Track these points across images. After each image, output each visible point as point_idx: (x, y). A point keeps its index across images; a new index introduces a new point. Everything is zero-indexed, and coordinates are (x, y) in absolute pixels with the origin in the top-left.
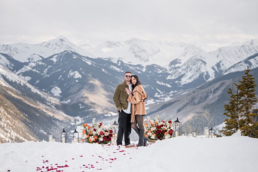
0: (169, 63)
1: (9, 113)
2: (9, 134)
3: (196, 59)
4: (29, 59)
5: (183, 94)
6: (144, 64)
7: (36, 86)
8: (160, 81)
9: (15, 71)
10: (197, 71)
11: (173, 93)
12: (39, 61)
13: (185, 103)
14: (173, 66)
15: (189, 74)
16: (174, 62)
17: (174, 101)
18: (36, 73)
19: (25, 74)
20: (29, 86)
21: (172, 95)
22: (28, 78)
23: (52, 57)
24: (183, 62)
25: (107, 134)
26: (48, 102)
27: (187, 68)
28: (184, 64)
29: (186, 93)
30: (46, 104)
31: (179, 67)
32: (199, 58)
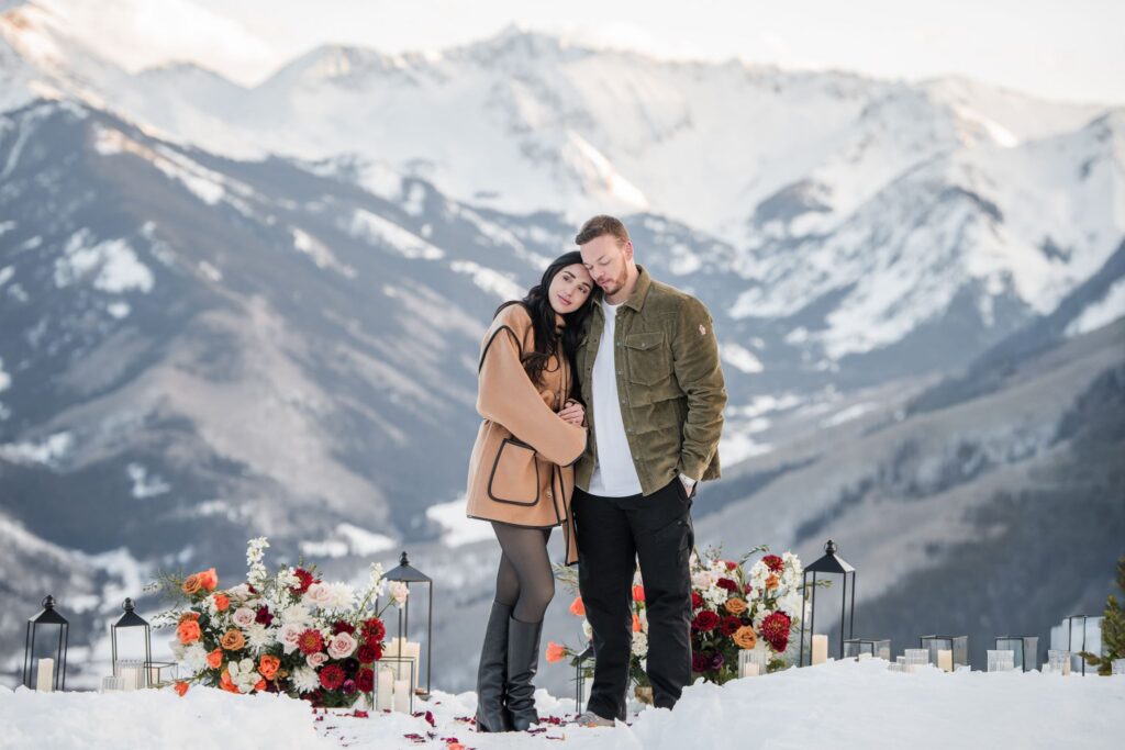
0: (747, 209)
3: (931, 187)
5: (839, 419)
10: (937, 268)
11: (771, 414)
13: (850, 478)
14: (775, 228)
15: (885, 287)
16: (783, 205)
17: (775, 464)
21: (760, 425)
24: (844, 202)
25: (345, 647)
27: (874, 242)
28: (854, 219)
29: (856, 411)
31: (817, 239)
32: (955, 176)
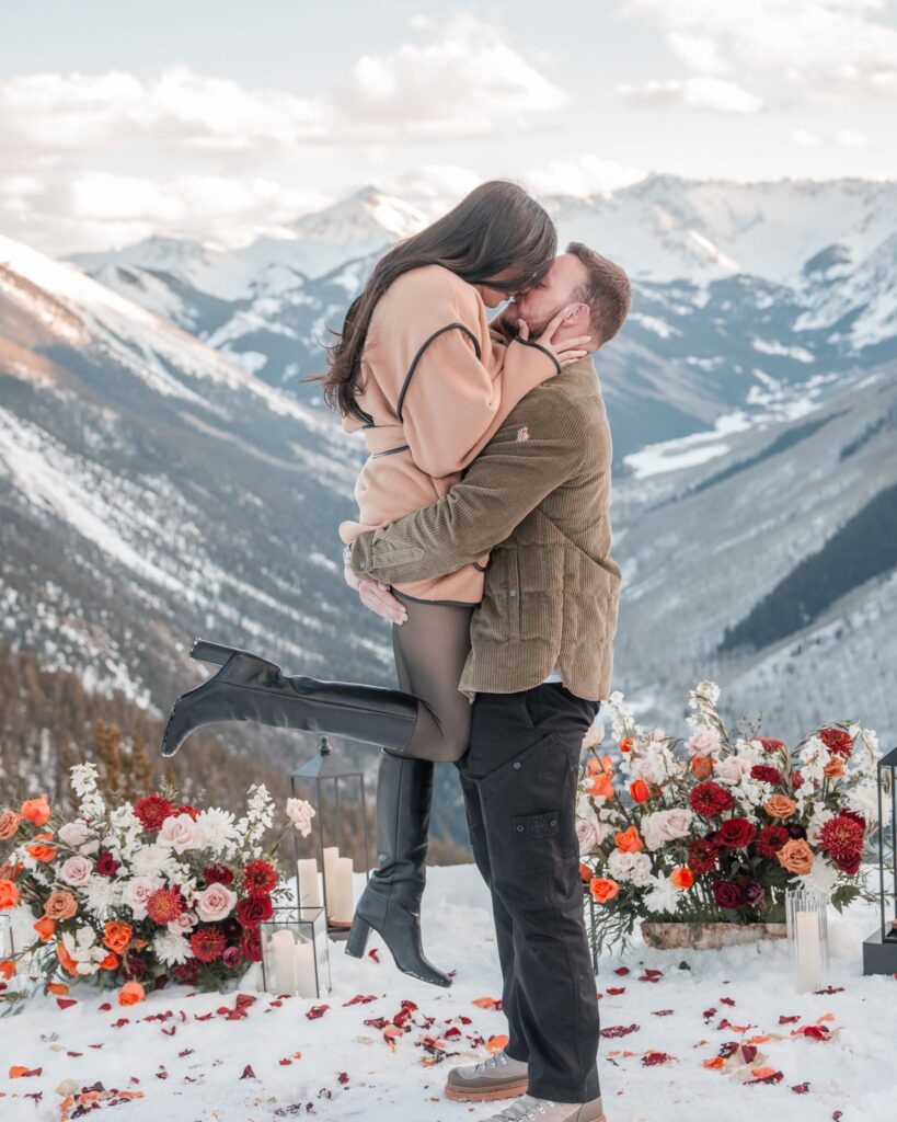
0: (800, 266)
1: (192, 497)
2: (195, 576)
4: (253, 285)
5: (863, 384)
6: (701, 278)
7: (287, 387)
8: (768, 339)
9: (204, 335)
11: (821, 386)
12: (290, 291)
13: (871, 418)
14: (817, 276)
15: (885, 304)
16: (823, 260)
17: (826, 415)
18: (282, 338)
19: (242, 345)
20: (259, 389)
21: (816, 393)
22: (255, 360)
23: (339, 271)
24: (857, 256)
26: (335, 446)
27: (877, 278)
28: (864, 266)
29: (872, 379)
30: (327, 455)
31: (842, 280)
